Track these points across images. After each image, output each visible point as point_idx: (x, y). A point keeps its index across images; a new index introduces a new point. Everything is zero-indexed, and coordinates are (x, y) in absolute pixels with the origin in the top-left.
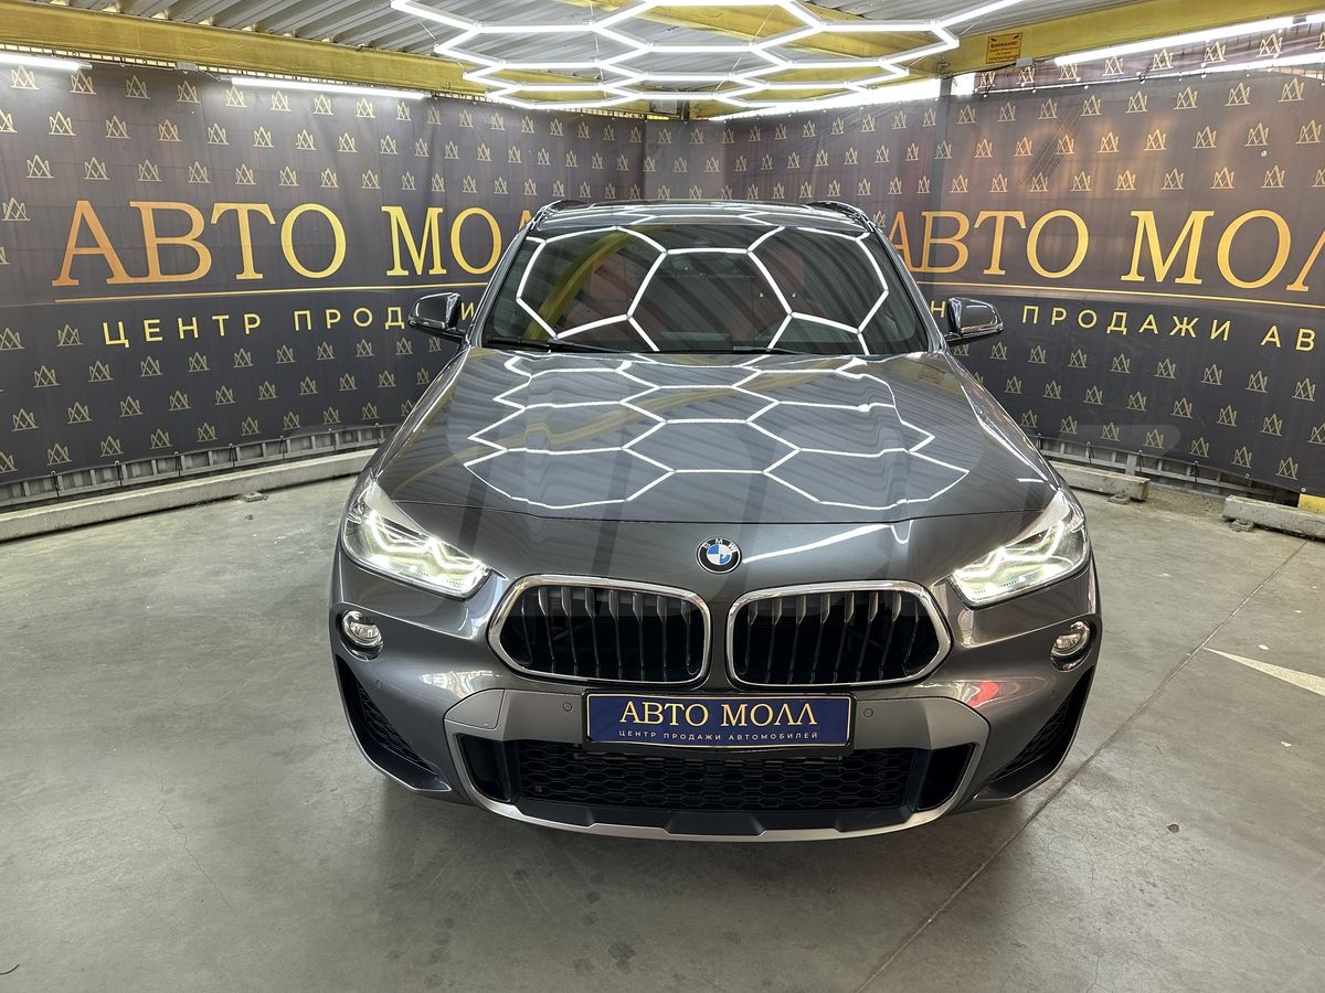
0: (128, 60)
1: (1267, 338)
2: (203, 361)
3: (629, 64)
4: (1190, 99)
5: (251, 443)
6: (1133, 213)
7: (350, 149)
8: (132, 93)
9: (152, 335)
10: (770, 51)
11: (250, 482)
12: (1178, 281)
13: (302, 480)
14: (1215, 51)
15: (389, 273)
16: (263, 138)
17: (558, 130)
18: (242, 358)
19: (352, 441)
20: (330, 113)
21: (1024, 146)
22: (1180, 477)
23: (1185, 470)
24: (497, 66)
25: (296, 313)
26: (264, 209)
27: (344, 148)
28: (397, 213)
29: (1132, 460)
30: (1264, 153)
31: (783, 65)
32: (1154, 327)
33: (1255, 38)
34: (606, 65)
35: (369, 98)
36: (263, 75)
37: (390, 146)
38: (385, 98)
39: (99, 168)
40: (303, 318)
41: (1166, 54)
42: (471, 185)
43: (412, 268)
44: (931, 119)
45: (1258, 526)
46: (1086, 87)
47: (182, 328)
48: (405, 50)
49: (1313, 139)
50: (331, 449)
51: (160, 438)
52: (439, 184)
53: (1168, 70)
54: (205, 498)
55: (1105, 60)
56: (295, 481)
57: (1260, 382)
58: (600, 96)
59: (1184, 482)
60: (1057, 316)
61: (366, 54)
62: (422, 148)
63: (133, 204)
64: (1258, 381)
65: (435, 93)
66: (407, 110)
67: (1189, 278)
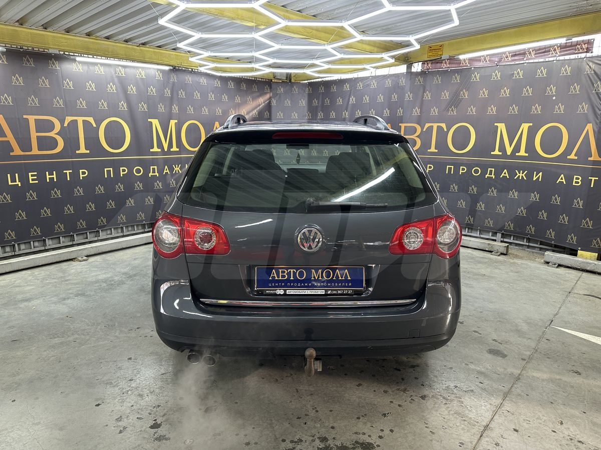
0: (24, 48)
1: (559, 180)
2: (59, 193)
3: (267, 55)
4: (519, 74)
5: (82, 232)
6: (496, 124)
7: (133, 92)
8: (26, 64)
9: (33, 180)
10: (334, 49)
11: (81, 251)
12: (517, 154)
13: (107, 250)
14: (530, 53)
15: (151, 150)
16: (91, 86)
17: (231, 85)
18: (78, 191)
19: (132, 230)
20: (124, 75)
21: (445, 94)
22: (522, 243)
23: (524, 239)
24: (206, 54)
25: (106, 169)
26: (91, 120)
27: (130, 92)
28: (155, 122)
29: (499, 235)
30: (554, 98)
31: (339, 56)
32: (507, 175)
33: (548, 48)
34: (257, 54)
35: (143, 68)
36: (91, 56)
37: (152, 91)
38: (150, 68)
39: (8, 99)
40: (109, 172)
41: (508, 55)
42: (191, 110)
43: (162, 148)
44: (403, 82)
45: (560, 266)
46: (473, 69)
47: (48, 177)
48: (159, 47)
49: (576, 92)
50: (122, 234)
51: (35, 231)
52: (175, 109)
53: (509, 61)
54: (58, 260)
55: (480, 57)
56: (104, 251)
57: (557, 200)
58: (252, 70)
59: (523, 245)
60: (462, 170)
61: (142, 48)
62: (168, 92)
63: (25, 116)
64: (556, 199)
65: (174, 68)
66: (161, 75)
67: (522, 153)
